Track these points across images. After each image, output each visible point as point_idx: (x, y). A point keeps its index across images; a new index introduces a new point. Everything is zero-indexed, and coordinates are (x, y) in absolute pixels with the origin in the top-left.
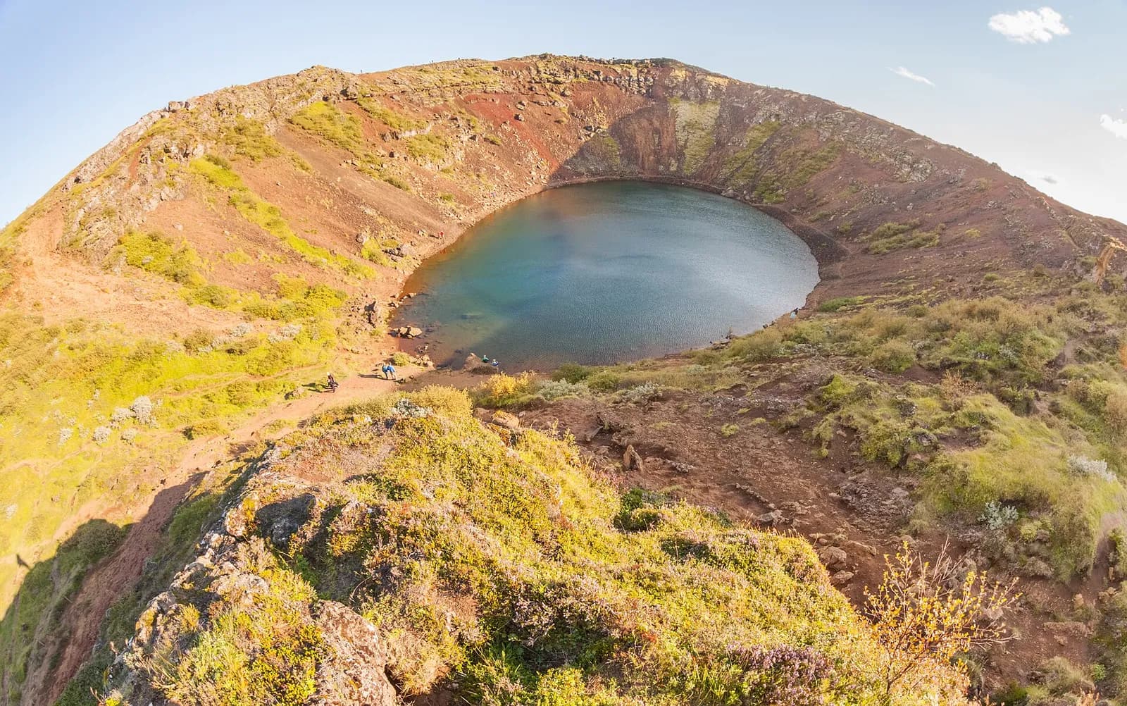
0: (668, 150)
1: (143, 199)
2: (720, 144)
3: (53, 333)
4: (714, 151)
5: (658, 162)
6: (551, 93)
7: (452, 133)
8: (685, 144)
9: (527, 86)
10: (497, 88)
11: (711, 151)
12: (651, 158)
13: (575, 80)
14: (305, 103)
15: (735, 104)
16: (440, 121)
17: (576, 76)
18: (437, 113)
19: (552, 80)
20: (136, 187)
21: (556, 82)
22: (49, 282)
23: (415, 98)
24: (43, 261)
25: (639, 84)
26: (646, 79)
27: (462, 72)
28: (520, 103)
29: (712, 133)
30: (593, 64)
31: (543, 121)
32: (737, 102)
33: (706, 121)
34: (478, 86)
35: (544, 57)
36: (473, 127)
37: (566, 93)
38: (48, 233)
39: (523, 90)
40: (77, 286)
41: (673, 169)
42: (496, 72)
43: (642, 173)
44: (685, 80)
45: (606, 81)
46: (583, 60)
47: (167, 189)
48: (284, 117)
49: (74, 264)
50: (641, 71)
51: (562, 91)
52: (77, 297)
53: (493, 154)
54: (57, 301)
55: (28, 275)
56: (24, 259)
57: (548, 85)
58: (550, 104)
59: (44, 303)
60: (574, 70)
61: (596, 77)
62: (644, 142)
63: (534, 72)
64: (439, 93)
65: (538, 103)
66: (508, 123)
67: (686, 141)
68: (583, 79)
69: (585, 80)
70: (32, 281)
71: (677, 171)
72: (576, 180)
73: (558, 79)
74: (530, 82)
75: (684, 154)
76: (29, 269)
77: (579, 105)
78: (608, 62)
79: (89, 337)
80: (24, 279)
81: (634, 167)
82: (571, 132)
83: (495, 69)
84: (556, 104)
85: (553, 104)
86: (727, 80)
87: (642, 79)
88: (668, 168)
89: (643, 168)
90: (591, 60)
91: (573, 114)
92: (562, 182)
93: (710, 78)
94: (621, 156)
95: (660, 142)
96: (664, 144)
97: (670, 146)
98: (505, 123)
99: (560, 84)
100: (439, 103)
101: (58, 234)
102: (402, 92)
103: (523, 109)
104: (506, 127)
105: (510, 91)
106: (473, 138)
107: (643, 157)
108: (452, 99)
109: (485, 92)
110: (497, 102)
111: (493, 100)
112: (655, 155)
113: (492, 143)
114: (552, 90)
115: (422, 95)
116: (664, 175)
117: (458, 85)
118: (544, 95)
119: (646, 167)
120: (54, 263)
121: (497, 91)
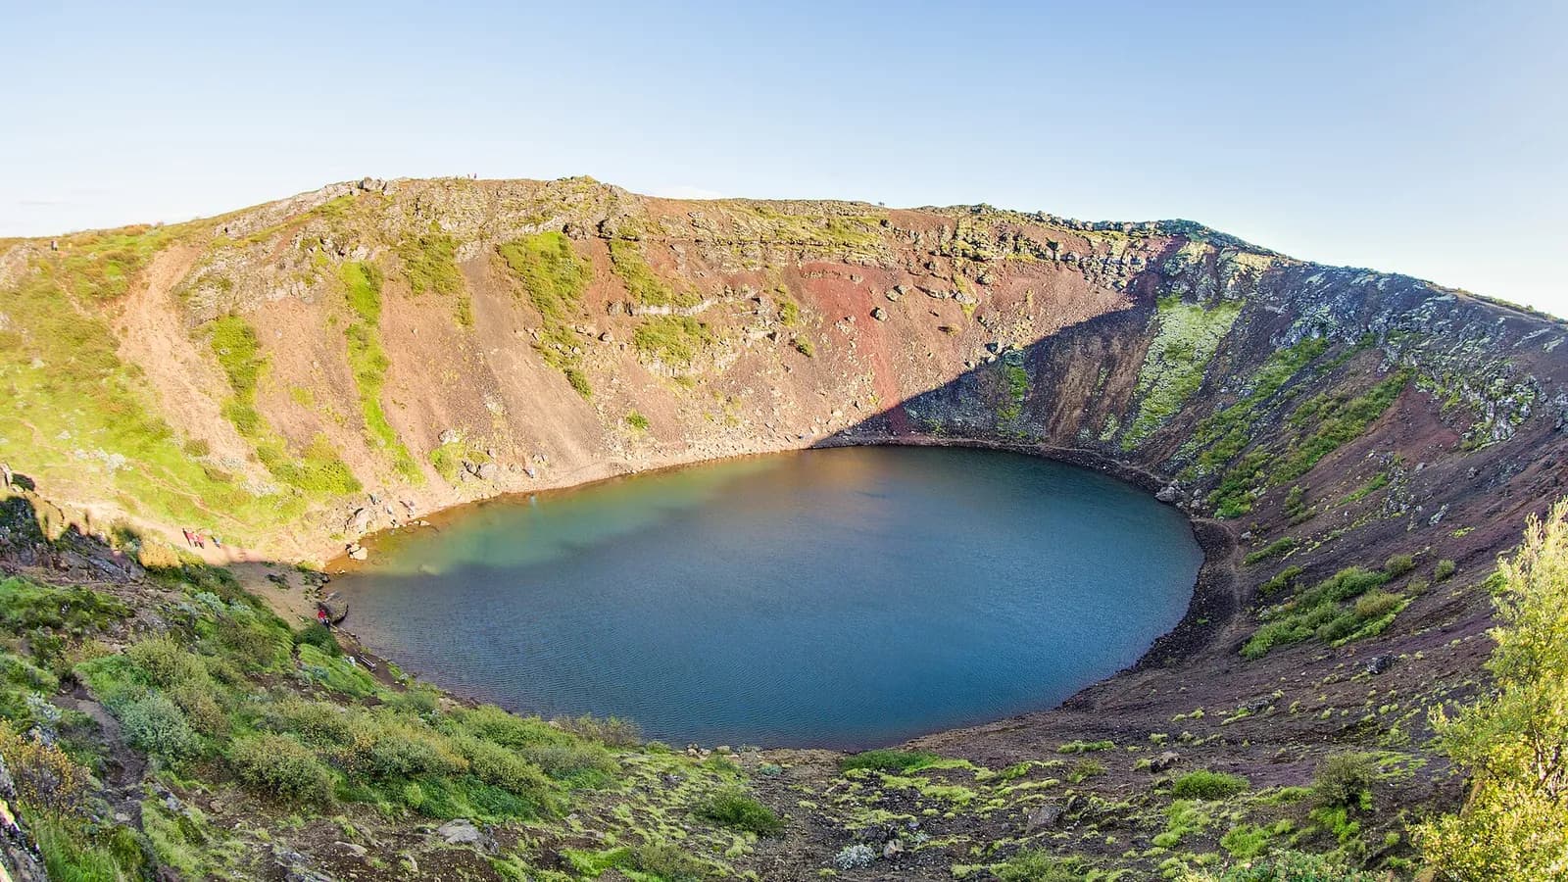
0: (1113, 400)
1: (271, 284)
2: (1207, 390)
3: (116, 364)
4: (1189, 404)
5: (1084, 422)
6: (960, 278)
7: (739, 321)
8: (1150, 389)
9: (925, 258)
10: (870, 258)
11: (1186, 403)
12: (1078, 412)
13: (1012, 256)
14: (533, 229)
15: (1268, 308)
16: (730, 300)
17: (1016, 249)
18: (733, 284)
19: (971, 252)
20: (272, 268)
21: (977, 258)
22: (146, 316)
23: (712, 255)
24: (156, 294)
25: (1120, 269)
26: (1134, 261)
27: (824, 222)
28: (896, 288)
29: (1204, 367)
30: (1057, 228)
31: (919, 326)
32: (1273, 304)
33: (1203, 344)
34: (835, 250)
35: (976, 210)
36: (783, 319)
37: (986, 280)
38: (175, 268)
39: (914, 266)
40: (161, 335)
41: (1105, 437)
42: (882, 229)
43: (1046, 441)
44: (1200, 262)
45: (1066, 261)
46: (1041, 220)
47: (302, 285)
48: (495, 240)
49: (173, 314)
50: (1132, 246)
51: (981, 273)
52: (155, 348)
53: (788, 369)
54: (139, 338)
55: (139, 296)
56: (145, 280)
57: (960, 262)
58: (947, 295)
59: (131, 332)
60: (1015, 239)
61: (1049, 253)
62: (1077, 381)
63: (947, 235)
64: (759, 253)
65: (927, 292)
66: (853, 319)
67: (1154, 383)
68: (1027, 255)
69: (1031, 257)
70: (137, 305)
71: (1110, 443)
72: (916, 438)
73: (981, 252)
74: (932, 253)
75: (1139, 408)
76: (143, 292)
77: (997, 304)
78: (1084, 225)
79: (134, 386)
80: (133, 298)
81: (1038, 429)
82: (957, 351)
83: (883, 223)
84: (958, 297)
85: (954, 297)
86: (1268, 260)
87: (1127, 259)
88: (1096, 434)
89: (1052, 431)
90: (1054, 222)
91: (980, 318)
92: (882, 437)
93: (1242, 257)
94: (1024, 404)
95: (1106, 382)
96: (1112, 388)
97: (1120, 393)
98: (846, 319)
99: (982, 261)
100: (752, 270)
101: (180, 277)
102: (697, 241)
103: (895, 298)
104: (843, 327)
105: (891, 265)
106: (772, 336)
107: (1062, 409)
108: (783, 264)
109: (844, 261)
110: (858, 282)
111: (852, 277)
112: (1086, 407)
113: (799, 349)
114: (964, 271)
115: (726, 250)
116: (1084, 447)
117: (801, 243)
118: (945, 279)
119: (1059, 429)
120: (161, 301)
121: (867, 263)
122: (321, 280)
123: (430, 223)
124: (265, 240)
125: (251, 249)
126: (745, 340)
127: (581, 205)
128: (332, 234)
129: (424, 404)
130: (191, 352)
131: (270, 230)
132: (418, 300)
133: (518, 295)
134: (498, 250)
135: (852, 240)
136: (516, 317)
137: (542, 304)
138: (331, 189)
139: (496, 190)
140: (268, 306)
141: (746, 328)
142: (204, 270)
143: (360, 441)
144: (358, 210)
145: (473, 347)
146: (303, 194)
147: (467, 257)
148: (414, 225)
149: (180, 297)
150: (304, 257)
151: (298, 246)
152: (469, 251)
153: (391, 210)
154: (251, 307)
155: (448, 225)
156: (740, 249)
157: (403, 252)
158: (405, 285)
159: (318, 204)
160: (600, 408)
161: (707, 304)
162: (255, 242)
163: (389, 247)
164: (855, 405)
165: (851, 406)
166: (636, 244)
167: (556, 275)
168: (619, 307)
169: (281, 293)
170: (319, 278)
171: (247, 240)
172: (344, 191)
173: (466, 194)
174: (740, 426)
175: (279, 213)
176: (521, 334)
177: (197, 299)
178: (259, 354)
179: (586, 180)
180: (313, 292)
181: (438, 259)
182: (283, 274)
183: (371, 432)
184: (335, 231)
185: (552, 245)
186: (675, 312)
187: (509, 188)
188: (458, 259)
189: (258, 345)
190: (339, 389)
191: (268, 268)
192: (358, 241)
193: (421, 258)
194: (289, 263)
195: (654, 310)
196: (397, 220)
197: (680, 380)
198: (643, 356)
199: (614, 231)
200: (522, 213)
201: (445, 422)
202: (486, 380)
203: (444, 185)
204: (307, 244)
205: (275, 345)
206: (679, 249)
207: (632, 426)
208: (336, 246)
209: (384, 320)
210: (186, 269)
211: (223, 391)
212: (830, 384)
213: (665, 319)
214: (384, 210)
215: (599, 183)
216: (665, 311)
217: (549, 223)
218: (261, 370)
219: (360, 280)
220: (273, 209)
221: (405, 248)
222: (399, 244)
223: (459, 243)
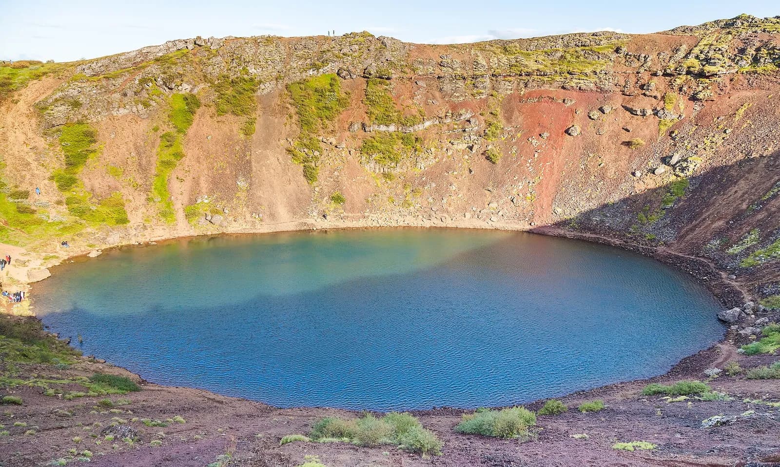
0: (770, 215)
1: (116, 105)
6: (673, 95)
7: (449, 137)
9: (645, 79)
14: (315, 72)
16: (448, 121)
18: (455, 109)
20: (117, 96)
23: (447, 87)
24: (22, 107)
28: (602, 109)
34: (558, 78)
36: (486, 135)
37: (701, 96)
38: (41, 92)
40: (19, 132)
42: (614, 56)
43: (668, 246)
47: (140, 107)
48: (286, 80)
49: (33, 120)
51: (699, 89)
52: (11, 139)
55: (8, 107)
58: (650, 112)
62: (740, 193)
64: (488, 84)
65: (631, 110)
66: (547, 135)
74: (654, 74)
76: (12, 105)
81: (668, 235)
83: (617, 51)
89: (682, 237)
98: (540, 135)
99: (708, 77)
100: (478, 98)
101: (43, 97)
102: (439, 78)
103: (595, 117)
104: (534, 142)
105: (606, 88)
106: (471, 148)
107: (704, 219)
108: (509, 92)
109: (563, 88)
110: (569, 104)
111: (564, 100)
112: (732, 219)
113: (488, 158)
114: (681, 89)
115: (461, 83)
116: (703, 257)
117: (528, 74)
118: (655, 97)
119: (688, 238)
120: (25, 112)
121: (584, 87)
122: (154, 104)
123: (241, 68)
124: (115, 77)
125: (104, 83)
126: (447, 150)
127: (356, 54)
128: (163, 76)
129: (196, 181)
130: (41, 143)
131: (121, 71)
132: (219, 119)
133: (291, 117)
134: (287, 87)
135: (577, 68)
136: (283, 132)
137: (304, 123)
138: (170, 45)
139: (295, 45)
140: (112, 118)
141: (452, 141)
142: (59, 94)
143: (143, 197)
144: (190, 59)
145: (246, 148)
146: (147, 47)
147: (265, 92)
148: (230, 70)
149: (40, 109)
150: (143, 89)
151: (137, 82)
152: (267, 88)
153: (214, 60)
154: (98, 120)
155: (253, 70)
156: (473, 82)
157: (218, 88)
158: (213, 109)
159: (161, 54)
160: (317, 189)
161: (427, 124)
162: (107, 78)
163: (209, 84)
164: (512, 201)
165: (509, 201)
166: (388, 82)
167: (321, 104)
168: (357, 126)
169: (123, 111)
170: (153, 103)
171: (101, 77)
172: (181, 45)
173: (271, 48)
174: (412, 208)
175: (129, 60)
176: (282, 142)
177: (52, 112)
178: (93, 146)
179: (364, 34)
180: (148, 111)
181: (241, 93)
182: (126, 100)
183: (154, 194)
184: (165, 73)
185: (324, 83)
186: (400, 129)
187: (303, 43)
188: (259, 93)
189: (95, 141)
190: (143, 169)
191: (115, 95)
192: (182, 81)
193: (230, 92)
194: (130, 93)
195: (383, 128)
196: (218, 67)
197: (386, 176)
198: (364, 158)
199: (372, 72)
200: (308, 61)
201: (204, 190)
202: (244, 167)
203: (256, 41)
204: (143, 81)
205: (108, 141)
206: (420, 83)
207: (333, 202)
208: (165, 83)
209: (191, 131)
210: (49, 92)
211: (56, 165)
212: (499, 184)
213: (390, 135)
214: (209, 59)
215: (372, 36)
216: (392, 128)
217: (326, 68)
218: (92, 155)
219: (182, 105)
220: (123, 57)
221: (219, 86)
222: (216, 83)
223: (260, 82)
